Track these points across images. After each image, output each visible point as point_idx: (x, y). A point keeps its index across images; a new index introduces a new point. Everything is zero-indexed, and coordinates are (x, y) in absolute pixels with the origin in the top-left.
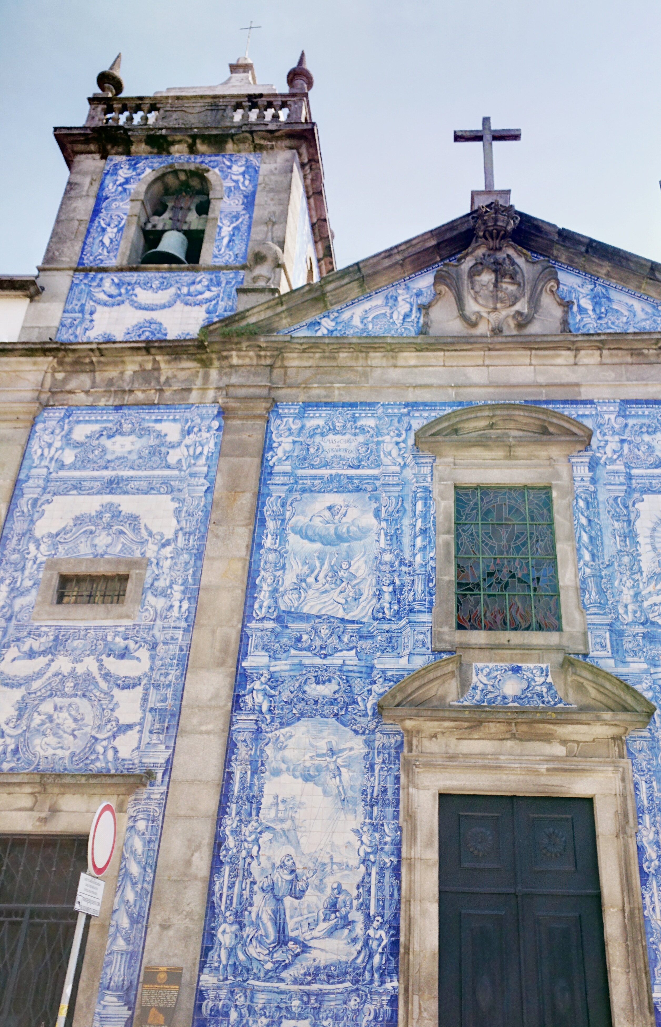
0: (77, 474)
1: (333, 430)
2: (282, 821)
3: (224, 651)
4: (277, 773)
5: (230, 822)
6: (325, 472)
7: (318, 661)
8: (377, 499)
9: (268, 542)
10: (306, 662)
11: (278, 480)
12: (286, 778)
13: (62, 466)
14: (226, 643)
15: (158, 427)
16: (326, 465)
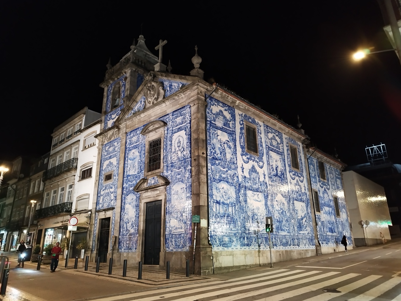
0: (107, 157)
1: (134, 136)
2: (127, 212)
3: (121, 185)
4: (126, 204)
5: (122, 213)
6: (133, 145)
7: (131, 183)
8: (139, 149)
9: (126, 163)
10: (130, 184)
11: (128, 149)
12: (127, 204)
13: (105, 156)
14: (121, 183)
15: (114, 144)
16: (133, 144)
